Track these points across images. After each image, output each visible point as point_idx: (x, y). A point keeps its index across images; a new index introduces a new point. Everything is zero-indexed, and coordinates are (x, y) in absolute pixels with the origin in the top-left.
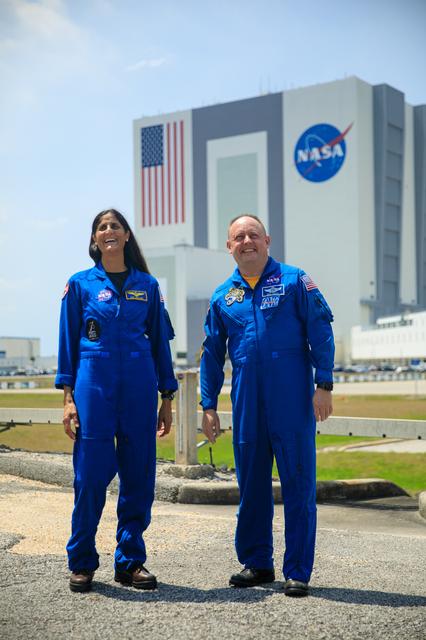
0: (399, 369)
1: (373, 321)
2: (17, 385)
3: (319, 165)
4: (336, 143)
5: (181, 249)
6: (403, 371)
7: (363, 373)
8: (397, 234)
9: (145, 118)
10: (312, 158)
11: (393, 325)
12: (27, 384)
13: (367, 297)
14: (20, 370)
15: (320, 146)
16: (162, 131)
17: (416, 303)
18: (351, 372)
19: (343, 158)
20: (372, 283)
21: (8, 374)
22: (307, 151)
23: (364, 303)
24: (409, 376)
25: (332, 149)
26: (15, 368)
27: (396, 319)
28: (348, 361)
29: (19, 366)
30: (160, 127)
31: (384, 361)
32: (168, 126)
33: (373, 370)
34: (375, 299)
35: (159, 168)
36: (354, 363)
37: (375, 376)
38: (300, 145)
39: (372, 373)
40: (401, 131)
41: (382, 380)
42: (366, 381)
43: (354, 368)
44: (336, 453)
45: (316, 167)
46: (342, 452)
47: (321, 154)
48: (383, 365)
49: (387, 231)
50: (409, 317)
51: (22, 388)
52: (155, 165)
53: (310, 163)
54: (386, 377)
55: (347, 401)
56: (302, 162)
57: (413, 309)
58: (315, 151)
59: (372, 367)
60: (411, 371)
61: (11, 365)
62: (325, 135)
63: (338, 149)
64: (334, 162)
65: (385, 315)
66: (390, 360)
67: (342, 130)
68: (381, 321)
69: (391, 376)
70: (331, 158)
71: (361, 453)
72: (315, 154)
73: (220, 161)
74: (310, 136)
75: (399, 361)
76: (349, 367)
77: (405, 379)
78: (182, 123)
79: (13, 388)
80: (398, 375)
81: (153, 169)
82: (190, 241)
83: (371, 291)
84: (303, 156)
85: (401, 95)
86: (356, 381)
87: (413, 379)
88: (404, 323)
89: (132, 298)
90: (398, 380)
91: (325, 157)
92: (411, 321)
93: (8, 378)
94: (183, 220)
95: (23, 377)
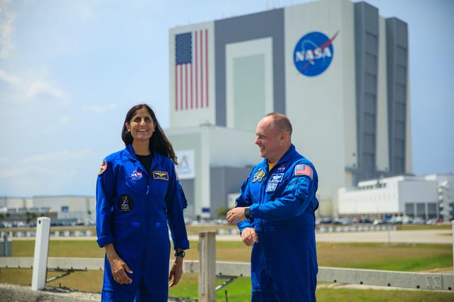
0: (376, 222)
1: (355, 184)
2: (77, 233)
3: (313, 63)
4: (326, 46)
5: (205, 128)
6: (379, 224)
7: (347, 225)
8: (373, 117)
9: (178, 27)
10: (307, 58)
11: (371, 187)
12: (85, 233)
13: (351, 165)
14: (79, 222)
15: (313, 49)
16: (191, 37)
17: (388, 170)
18: (338, 224)
19: (331, 58)
20: (354, 155)
21: (70, 225)
22: (304, 52)
23: (348, 170)
24: (384, 227)
25: (323, 51)
26: (75, 220)
27: (373, 182)
28: (335, 215)
29: (79, 218)
30: (189, 35)
31: (364, 215)
32: (196, 33)
33: (355, 223)
34: (356, 167)
35: (189, 65)
36: (341, 217)
37: (357, 227)
38: (298, 48)
39: (355, 225)
40: (376, 37)
41: (363, 231)
42: (350, 231)
43: (340, 221)
44: (326, 289)
45: (310, 65)
46: (331, 289)
47: (314, 55)
48: (363, 218)
49: (366, 114)
50: (384, 181)
51: (81, 236)
52: (186, 63)
53: (306, 62)
54: (366, 228)
55: (334, 247)
56: (300, 61)
57: (387, 175)
58: (310, 53)
59: (355, 220)
60: (385, 223)
61: (73, 217)
62: (317, 40)
63: (327, 51)
64: (324, 61)
65: (364, 179)
66: (368, 215)
67: (330, 37)
68: (361, 184)
69: (369, 227)
70: (321, 59)
71: (347, 289)
72: (310, 55)
73: (236, 60)
74: (305, 41)
75: (376, 216)
76: (336, 220)
77: (381, 230)
78: (207, 31)
79: (74, 236)
80: (376, 226)
81: (184, 66)
82: (213, 120)
83: (353, 161)
84: (300, 56)
85: (375, 10)
86: (342, 231)
87: (387, 230)
88: (379, 186)
89: (158, 178)
90: (375, 230)
91: (318, 58)
92: (385, 184)
93: (70, 228)
94: (207, 105)
95: (81, 227)
